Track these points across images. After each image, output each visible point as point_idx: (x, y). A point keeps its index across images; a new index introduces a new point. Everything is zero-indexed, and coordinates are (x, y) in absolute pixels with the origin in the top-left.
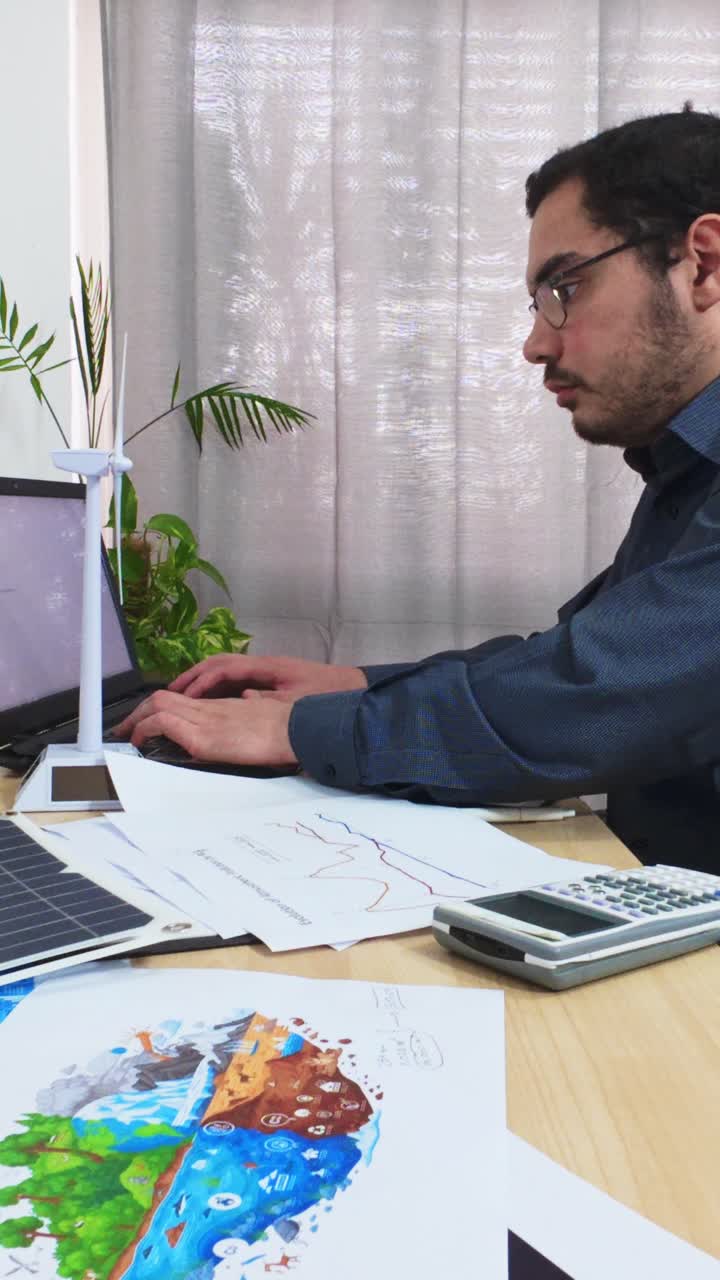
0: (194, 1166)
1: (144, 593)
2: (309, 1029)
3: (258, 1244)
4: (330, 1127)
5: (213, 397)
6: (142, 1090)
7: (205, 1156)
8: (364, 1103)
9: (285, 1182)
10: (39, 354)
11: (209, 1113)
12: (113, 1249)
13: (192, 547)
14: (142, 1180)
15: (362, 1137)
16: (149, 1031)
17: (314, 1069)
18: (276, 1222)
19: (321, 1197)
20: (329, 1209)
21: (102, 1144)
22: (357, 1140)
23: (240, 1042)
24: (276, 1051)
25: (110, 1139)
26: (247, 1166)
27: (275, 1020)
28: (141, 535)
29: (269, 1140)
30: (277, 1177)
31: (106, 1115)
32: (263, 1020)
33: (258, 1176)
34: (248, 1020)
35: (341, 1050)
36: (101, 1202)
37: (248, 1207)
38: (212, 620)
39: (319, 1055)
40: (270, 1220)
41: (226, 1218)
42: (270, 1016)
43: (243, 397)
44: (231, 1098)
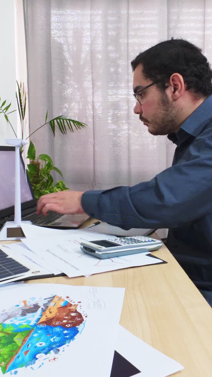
0: (34, 335)
1: (38, 177)
2: (70, 299)
3: (48, 355)
4: (72, 325)
5: (57, 120)
6: (22, 316)
7: (37, 333)
8: (82, 318)
9: (57, 339)
10: (7, 108)
11: (40, 321)
12: (9, 356)
13: (51, 164)
14: (20, 339)
15: (80, 327)
16: (26, 300)
17: (70, 310)
18: (53, 349)
19: (66, 343)
20: (68, 346)
21: (10, 330)
22: (78, 328)
23: (51, 303)
24: (60, 305)
25: (12, 329)
26: (48, 335)
27: (61, 297)
28: (37, 160)
29: (55, 328)
30: (55, 338)
31: (12, 323)
32: (58, 297)
33: (50, 338)
34: (54, 297)
35: (78, 305)
36: (8, 345)
37: (46, 346)
38: (58, 184)
39: (72, 306)
40: (52, 349)
41: (40, 349)
42: (60, 296)
43: (66, 120)
44: (46, 318)
